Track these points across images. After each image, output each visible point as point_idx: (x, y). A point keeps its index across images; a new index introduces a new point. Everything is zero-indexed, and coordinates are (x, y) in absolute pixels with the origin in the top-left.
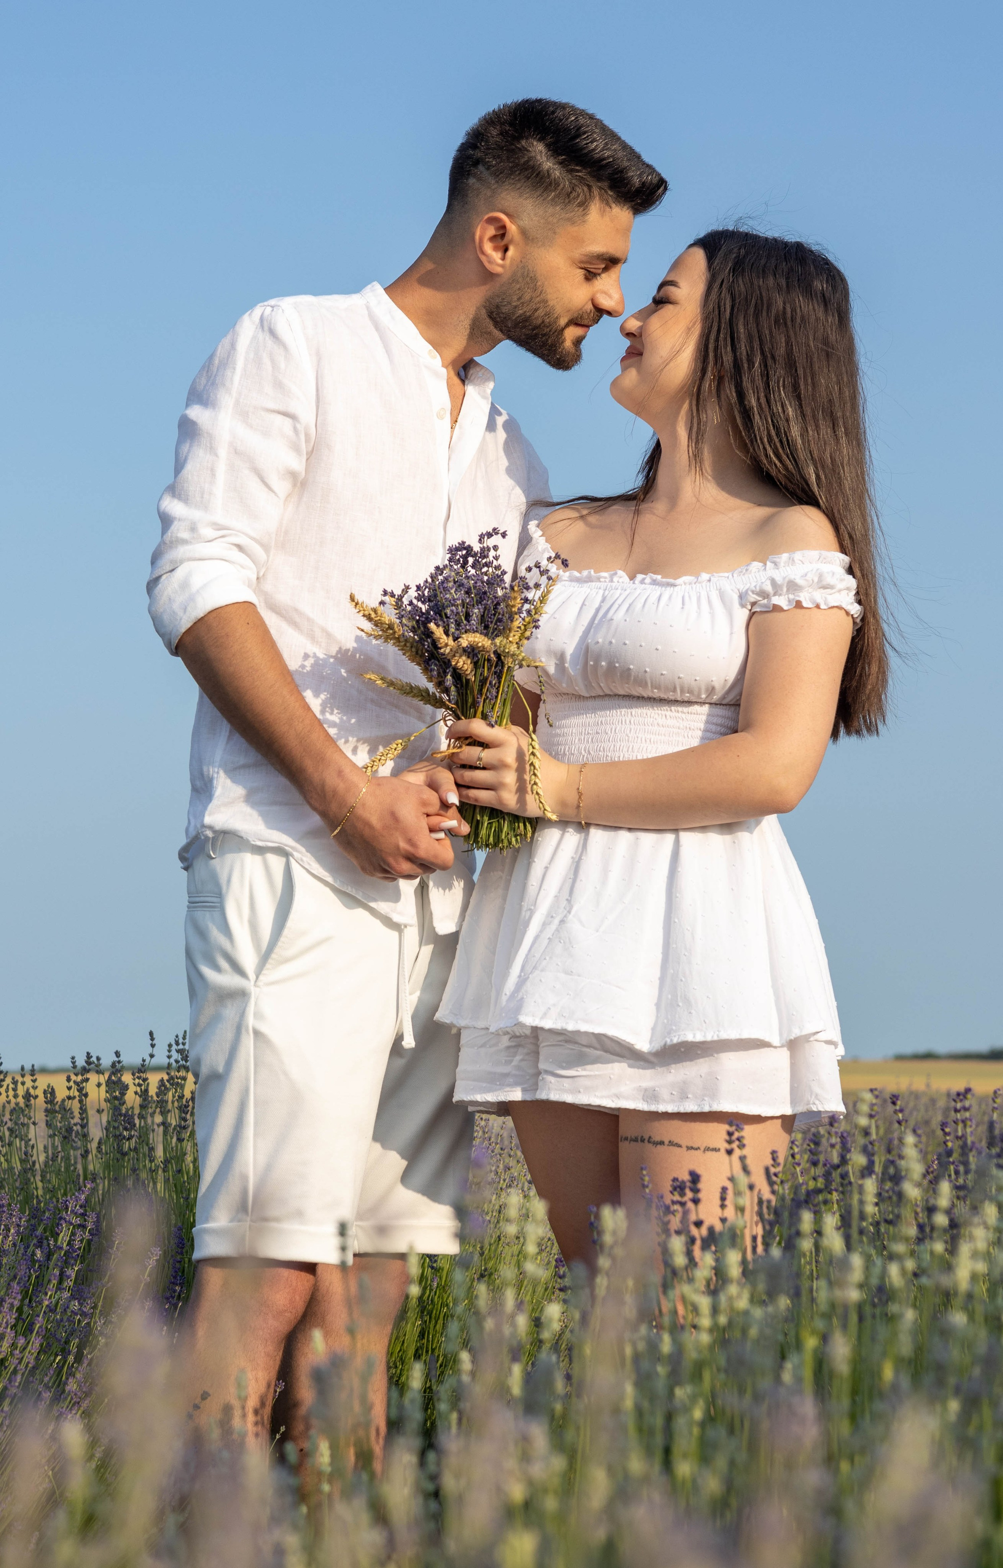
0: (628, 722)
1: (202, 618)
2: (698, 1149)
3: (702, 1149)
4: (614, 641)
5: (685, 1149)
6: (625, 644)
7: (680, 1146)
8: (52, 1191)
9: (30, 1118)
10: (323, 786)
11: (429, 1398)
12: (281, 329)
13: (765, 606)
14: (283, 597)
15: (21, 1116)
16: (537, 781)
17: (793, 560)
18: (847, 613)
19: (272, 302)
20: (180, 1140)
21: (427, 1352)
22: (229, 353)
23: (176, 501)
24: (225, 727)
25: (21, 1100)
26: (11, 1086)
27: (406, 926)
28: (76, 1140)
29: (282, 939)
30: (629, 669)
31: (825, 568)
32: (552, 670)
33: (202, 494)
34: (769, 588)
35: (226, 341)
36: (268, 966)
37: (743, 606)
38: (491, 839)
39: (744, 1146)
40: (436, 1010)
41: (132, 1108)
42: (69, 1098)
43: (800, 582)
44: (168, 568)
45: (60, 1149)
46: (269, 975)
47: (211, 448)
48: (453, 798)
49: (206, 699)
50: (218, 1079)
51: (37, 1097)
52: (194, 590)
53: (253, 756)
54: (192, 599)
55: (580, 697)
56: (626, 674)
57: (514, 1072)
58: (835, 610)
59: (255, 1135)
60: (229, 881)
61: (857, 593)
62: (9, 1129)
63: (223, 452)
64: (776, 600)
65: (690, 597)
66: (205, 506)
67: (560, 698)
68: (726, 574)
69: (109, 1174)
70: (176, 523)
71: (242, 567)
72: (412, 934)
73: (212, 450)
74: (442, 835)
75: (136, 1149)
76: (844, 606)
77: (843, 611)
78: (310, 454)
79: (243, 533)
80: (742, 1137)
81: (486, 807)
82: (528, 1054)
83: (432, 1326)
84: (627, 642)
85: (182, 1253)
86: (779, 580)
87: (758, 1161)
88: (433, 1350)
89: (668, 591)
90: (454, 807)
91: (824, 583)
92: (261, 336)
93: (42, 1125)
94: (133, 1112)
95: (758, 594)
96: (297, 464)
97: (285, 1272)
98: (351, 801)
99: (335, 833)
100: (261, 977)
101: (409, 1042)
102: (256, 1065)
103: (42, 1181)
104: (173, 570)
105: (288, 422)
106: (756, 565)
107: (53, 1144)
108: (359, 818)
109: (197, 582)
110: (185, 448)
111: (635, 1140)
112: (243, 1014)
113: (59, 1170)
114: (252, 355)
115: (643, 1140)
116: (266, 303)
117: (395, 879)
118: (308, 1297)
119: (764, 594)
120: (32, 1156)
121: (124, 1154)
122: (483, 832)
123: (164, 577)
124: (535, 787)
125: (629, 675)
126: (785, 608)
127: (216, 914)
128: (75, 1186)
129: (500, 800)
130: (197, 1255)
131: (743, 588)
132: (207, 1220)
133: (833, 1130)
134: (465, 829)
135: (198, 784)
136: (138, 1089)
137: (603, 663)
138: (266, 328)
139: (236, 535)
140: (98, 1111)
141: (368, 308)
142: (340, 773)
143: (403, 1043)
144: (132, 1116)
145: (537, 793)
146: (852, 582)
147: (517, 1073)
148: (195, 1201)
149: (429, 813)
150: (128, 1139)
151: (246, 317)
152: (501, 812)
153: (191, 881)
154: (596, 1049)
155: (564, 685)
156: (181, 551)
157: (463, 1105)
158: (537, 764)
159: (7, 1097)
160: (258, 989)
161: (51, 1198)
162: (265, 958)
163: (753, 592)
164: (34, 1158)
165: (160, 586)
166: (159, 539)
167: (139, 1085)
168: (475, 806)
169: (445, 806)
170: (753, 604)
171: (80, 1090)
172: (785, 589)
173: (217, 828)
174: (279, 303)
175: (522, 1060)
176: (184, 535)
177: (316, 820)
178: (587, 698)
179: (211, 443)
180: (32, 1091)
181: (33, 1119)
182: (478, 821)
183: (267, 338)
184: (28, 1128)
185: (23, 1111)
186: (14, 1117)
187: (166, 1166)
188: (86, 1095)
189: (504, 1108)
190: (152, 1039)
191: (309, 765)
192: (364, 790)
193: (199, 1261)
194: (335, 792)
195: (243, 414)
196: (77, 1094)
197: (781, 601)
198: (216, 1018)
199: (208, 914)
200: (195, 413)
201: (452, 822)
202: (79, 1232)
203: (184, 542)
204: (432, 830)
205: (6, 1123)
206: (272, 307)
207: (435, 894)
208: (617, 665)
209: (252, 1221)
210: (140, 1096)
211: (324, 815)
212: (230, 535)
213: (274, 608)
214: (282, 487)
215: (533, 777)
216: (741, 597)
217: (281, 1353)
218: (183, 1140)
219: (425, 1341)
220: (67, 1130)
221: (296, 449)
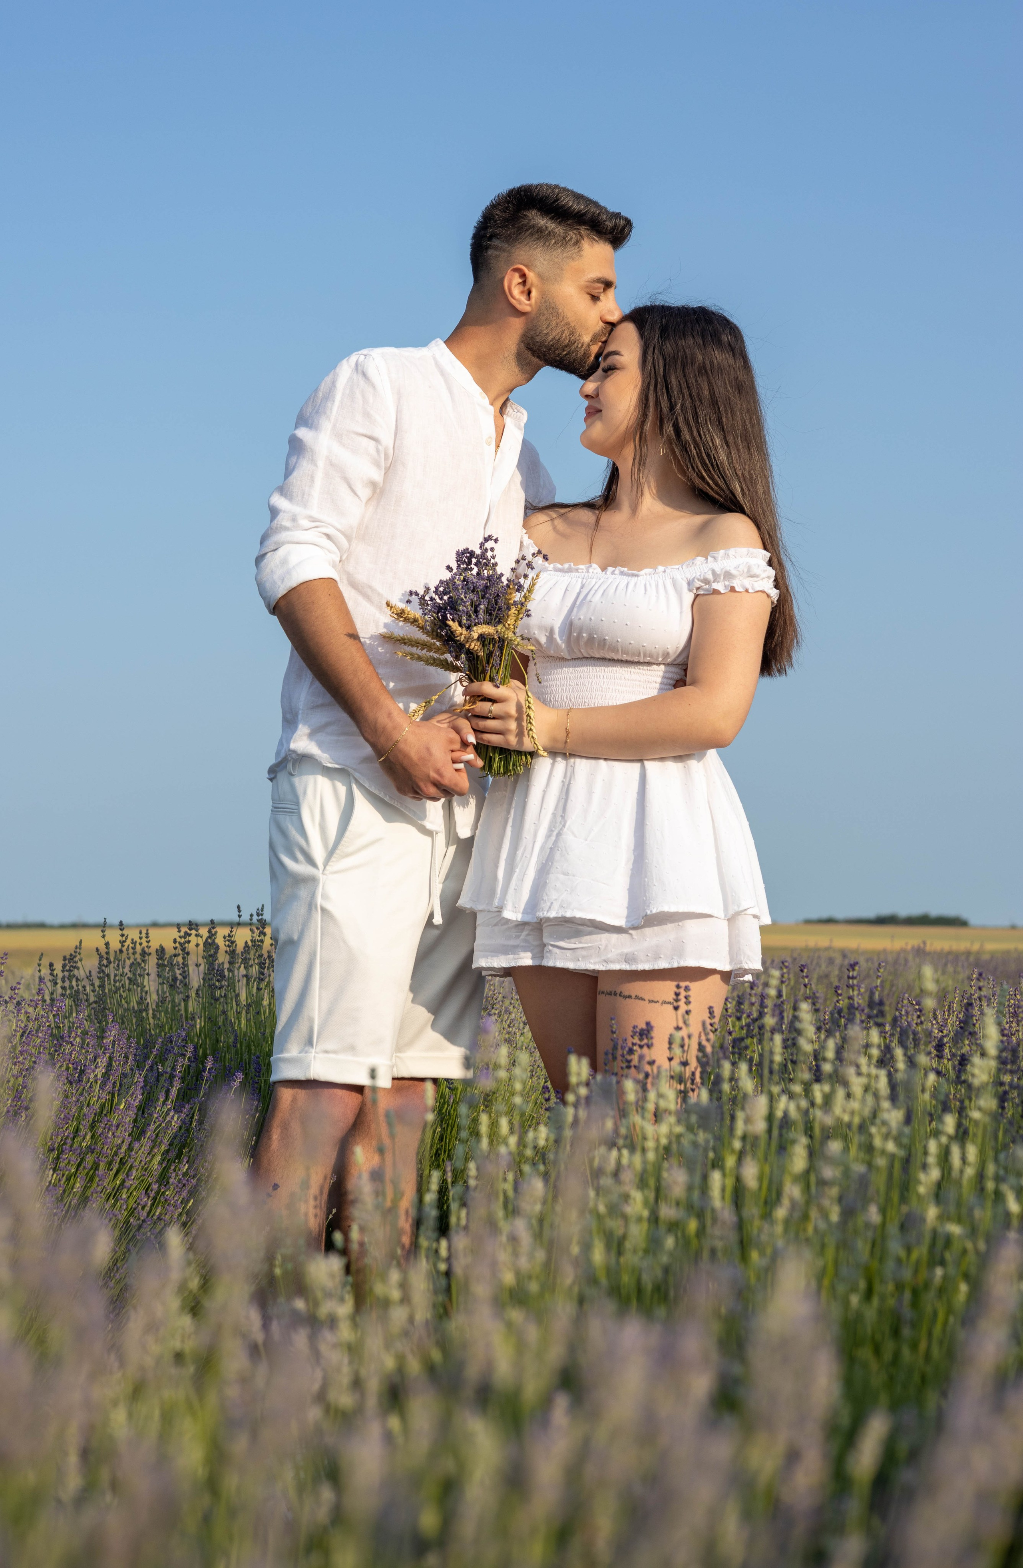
0: (602, 677)
1: (295, 588)
2: (658, 1002)
3: (660, 1002)
4: (593, 618)
5: (647, 1002)
6: (602, 620)
7: (643, 1000)
8: (162, 1027)
9: (145, 970)
10: (376, 723)
11: (443, 1191)
12: (371, 372)
13: (707, 590)
14: (361, 577)
15: (138, 969)
16: (532, 728)
17: (728, 555)
18: (768, 596)
19: (365, 351)
20: (259, 989)
21: (445, 1152)
22: (331, 389)
23: (283, 499)
24: (308, 676)
25: (138, 956)
26: (131, 945)
27: (437, 833)
28: (180, 987)
29: (344, 839)
30: (605, 639)
31: (752, 561)
32: (543, 640)
33: (303, 494)
34: (710, 577)
35: (328, 379)
36: (333, 859)
37: (690, 590)
38: (502, 770)
39: (690, 1002)
40: (458, 897)
41: (223, 963)
42: (175, 956)
43: (734, 572)
44: (273, 548)
45: (168, 994)
46: (334, 866)
47: (312, 460)
48: (472, 739)
49: (295, 652)
50: (293, 944)
51: (150, 954)
52: (291, 566)
53: (328, 698)
54: (289, 572)
55: (563, 659)
56: (603, 643)
57: (522, 944)
58: (760, 593)
59: (320, 987)
60: (305, 793)
61: (775, 580)
62: (128, 978)
63: (321, 463)
64: (715, 586)
65: (650, 584)
66: (305, 505)
67: (547, 659)
68: (677, 567)
69: (205, 1013)
70: (281, 514)
71: (329, 552)
72: (441, 839)
73: (313, 462)
74: (461, 766)
75: (225, 996)
76: (766, 590)
77: (765, 595)
78: (387, 470)
79: (332, 526)
80: (689, 996)
81: (496, 747)
82: (532, 930)
83: (449, 1132)
84: (603, 619)
85: (259, 1076)
86: (718, 571)
87: (699, 1015)
88: (449, 1151)
89: (634, 579)
90: (472, 746)
91: (752, 573)
92: (355, 377)
93: (153, 975)
94: (223, 967)
95: (702, 581)
96: (377, 475)
97: (339, 1092)
98: (396, 736)
99: (381, 760)
100: (328, 868)
101: (438, 920)
102: (322, 934)
103: (153, 1018)
104: (276, 549)
105: (372, 443)
106: (700, 559)
107: (163, 989)
108: (400, 751)
109: (293, 560)
110: (293, 459)
111: (610, 994)
112: (313, 895)
113: (167, 1010)
114: (348, 392)
115: (615, 994)
116: (360, 352)
117: (421, 799)
118: (357, 1111)
119: (706, 581)
120: (146, 1000)
121: (216, 1000)
122: (495, 766)
123: (269, 555)
124: (531, 732)
125: (604, 645)
126: (722, 592)
127: (295, 818)
128: (179, 1023)
129: (507, 742)
130: (273, 1078)
131: (690, 577)
132: (282, 1052)
133: (753, 992)
134: (480, 763)
135: (289, 716)
136: (228, 949)
137: (584, 635)
138: (360, 371)
139: (326, 527)
140: (197, 965)
141: (434, 359)
142: (389, 715)
143: (433, 920)
144: (223, 971)
145: (532, 737)
146: (771, 572)
147: (524, 944)
148: (272, 1038)
149: (454, 749)
150: (220, 988)
151: (344, 362)
152: (509, 750)
153: (275, 791)
154: (588, 926)
155: (552, 652)
156: (283, 536)
157: (480, 970)
158: (532, 714)
159: (128, 954)
160: (325, 876)
161: (160, 1032)
162: (330, 854)
163: (698, 580)
164: (148, 1000)
165: (265, 561)
166: (268, 525)
167: (229, 946)
168: (488, 746)
169: (465, 744)
170: (698, 589)
171: (183, 949)
172: (722, 578)
173: (299, 752)
174: (370, 353)
175: (528, 935)
176: (287, 523)
177: (368, 750)
178: (568, 660)
179: (312, 456)
180: (146, 949)
181: (147, 971)
182: (491, 757)
183: (360, 379)
184: (144, 978)
185: (139, 964)
186: (133, 969)
187: (248, 1009)
188: (188, 954)
189: (508, 972)
190: (239, 911)
191: (367, 707)
192: (407, 729)
193: (275, 1083)
194: (384, 728)
195: (338, 436)
196: (181, 952)
197: (719, 586)
198: (294, 897)
199: (288, 817)
200: (302, 433)
201: (470, 756)
202: (180, 1059)
203: (286, 529)
204: (454, 762)
205: (127, 974)
206: (365, 355)
207: (458, 811)
208: (595, 636)
209: (316, 1052)
210: (229, 955)
211: (373, 745)
212: (322, 526)
213: (353, 585)
214: (364, 493)
215: (529, 725)
216: (689, 584)
217: (336, 1152)
218: (261, 989)
219: (443, 1143)
220: (173, 979)
221: (377, 464)
